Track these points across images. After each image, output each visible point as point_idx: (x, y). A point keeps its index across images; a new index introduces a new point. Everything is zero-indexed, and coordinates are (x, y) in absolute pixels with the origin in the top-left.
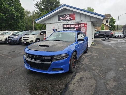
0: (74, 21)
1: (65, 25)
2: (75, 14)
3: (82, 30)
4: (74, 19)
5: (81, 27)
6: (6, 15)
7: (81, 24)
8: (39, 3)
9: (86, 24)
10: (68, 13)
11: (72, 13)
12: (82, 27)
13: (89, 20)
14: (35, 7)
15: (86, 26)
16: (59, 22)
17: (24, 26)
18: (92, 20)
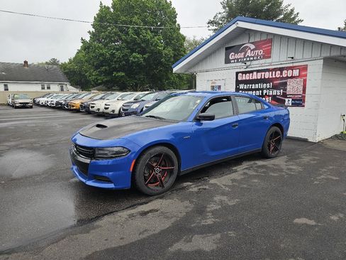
0: (268, 61)
1: (243, 73)
2: (270, 41)
3: (293, 87)
4: (267, 55)
5: (287, 78)
6: (146, 56)
7: (288, 69)
8: (219, 16)
9: (305, 68)
10: (252, 40)
11: (264, 38)
12: (292, 77)
13: (316, 54)
14: (209, 28)
15: (306, 75)
16: (228, 65)
17: (185, 78)
18: (326, 54)
